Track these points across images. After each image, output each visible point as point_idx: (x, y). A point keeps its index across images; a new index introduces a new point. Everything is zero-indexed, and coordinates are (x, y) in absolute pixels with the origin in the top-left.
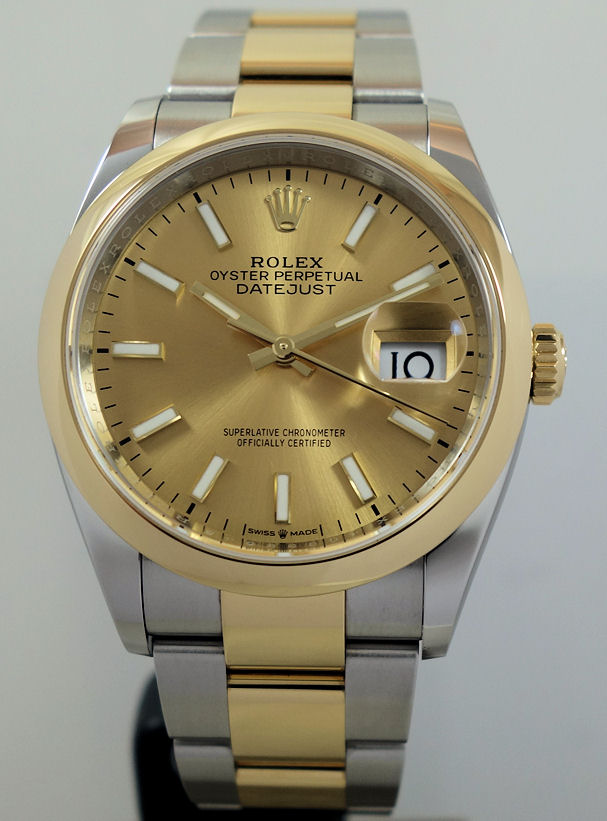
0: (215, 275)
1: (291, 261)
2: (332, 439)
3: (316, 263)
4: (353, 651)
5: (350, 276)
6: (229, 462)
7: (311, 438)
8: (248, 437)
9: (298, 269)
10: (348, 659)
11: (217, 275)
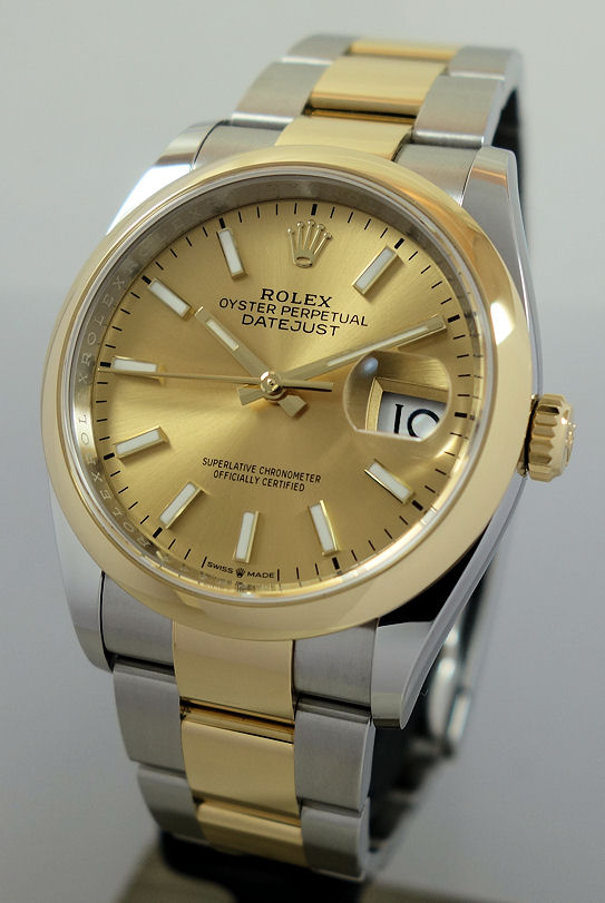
0: (224, 303)
1: (301, 298)
2: (307, 483)
3: (325, 302)
4: (304, 706)
5: (355, 320)
6: (201, 492)
7: (287, 480)
8: (225, 470)
9: (307, 307)
10: (298, 712)
11: (226, 303)
